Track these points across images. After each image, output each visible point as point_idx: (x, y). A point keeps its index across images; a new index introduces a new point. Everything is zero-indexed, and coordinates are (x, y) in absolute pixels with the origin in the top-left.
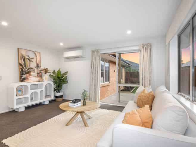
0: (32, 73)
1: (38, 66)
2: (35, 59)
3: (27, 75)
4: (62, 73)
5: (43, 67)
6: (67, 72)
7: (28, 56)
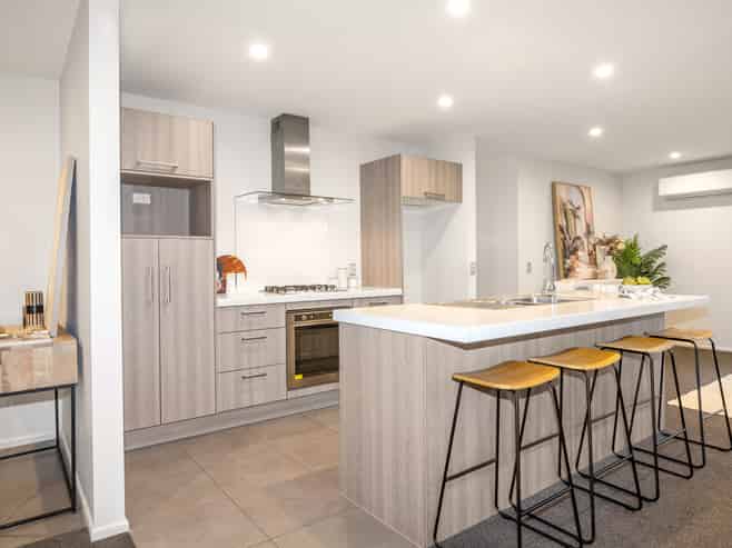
0: (580, 253)
1: (589, 232)
2: (582, 210)
3: (573, 257)
4: (642, 253)
5: (599, 234)
6: (664, 247)
7: (571, 204)
